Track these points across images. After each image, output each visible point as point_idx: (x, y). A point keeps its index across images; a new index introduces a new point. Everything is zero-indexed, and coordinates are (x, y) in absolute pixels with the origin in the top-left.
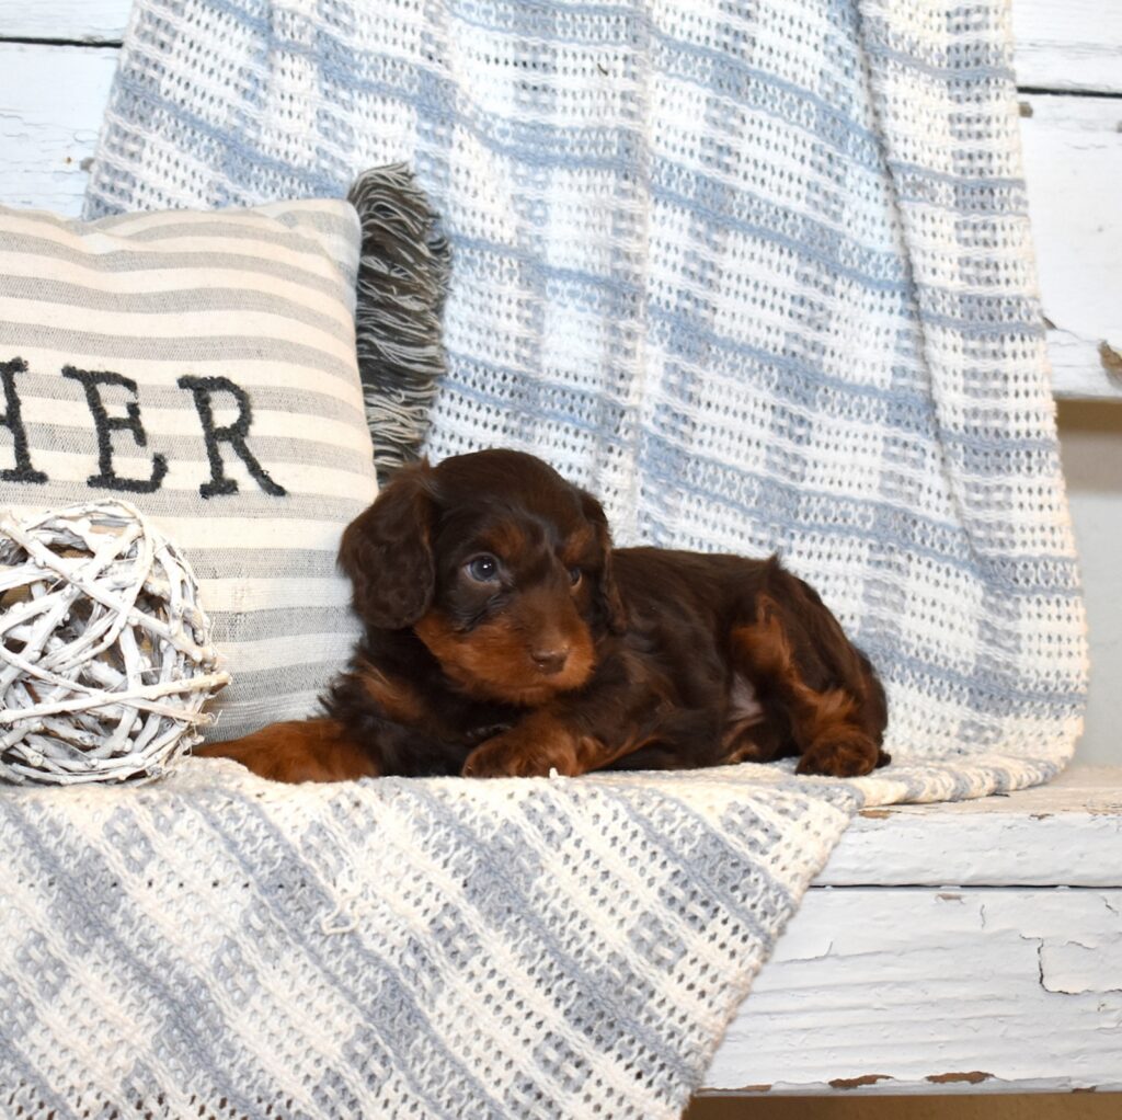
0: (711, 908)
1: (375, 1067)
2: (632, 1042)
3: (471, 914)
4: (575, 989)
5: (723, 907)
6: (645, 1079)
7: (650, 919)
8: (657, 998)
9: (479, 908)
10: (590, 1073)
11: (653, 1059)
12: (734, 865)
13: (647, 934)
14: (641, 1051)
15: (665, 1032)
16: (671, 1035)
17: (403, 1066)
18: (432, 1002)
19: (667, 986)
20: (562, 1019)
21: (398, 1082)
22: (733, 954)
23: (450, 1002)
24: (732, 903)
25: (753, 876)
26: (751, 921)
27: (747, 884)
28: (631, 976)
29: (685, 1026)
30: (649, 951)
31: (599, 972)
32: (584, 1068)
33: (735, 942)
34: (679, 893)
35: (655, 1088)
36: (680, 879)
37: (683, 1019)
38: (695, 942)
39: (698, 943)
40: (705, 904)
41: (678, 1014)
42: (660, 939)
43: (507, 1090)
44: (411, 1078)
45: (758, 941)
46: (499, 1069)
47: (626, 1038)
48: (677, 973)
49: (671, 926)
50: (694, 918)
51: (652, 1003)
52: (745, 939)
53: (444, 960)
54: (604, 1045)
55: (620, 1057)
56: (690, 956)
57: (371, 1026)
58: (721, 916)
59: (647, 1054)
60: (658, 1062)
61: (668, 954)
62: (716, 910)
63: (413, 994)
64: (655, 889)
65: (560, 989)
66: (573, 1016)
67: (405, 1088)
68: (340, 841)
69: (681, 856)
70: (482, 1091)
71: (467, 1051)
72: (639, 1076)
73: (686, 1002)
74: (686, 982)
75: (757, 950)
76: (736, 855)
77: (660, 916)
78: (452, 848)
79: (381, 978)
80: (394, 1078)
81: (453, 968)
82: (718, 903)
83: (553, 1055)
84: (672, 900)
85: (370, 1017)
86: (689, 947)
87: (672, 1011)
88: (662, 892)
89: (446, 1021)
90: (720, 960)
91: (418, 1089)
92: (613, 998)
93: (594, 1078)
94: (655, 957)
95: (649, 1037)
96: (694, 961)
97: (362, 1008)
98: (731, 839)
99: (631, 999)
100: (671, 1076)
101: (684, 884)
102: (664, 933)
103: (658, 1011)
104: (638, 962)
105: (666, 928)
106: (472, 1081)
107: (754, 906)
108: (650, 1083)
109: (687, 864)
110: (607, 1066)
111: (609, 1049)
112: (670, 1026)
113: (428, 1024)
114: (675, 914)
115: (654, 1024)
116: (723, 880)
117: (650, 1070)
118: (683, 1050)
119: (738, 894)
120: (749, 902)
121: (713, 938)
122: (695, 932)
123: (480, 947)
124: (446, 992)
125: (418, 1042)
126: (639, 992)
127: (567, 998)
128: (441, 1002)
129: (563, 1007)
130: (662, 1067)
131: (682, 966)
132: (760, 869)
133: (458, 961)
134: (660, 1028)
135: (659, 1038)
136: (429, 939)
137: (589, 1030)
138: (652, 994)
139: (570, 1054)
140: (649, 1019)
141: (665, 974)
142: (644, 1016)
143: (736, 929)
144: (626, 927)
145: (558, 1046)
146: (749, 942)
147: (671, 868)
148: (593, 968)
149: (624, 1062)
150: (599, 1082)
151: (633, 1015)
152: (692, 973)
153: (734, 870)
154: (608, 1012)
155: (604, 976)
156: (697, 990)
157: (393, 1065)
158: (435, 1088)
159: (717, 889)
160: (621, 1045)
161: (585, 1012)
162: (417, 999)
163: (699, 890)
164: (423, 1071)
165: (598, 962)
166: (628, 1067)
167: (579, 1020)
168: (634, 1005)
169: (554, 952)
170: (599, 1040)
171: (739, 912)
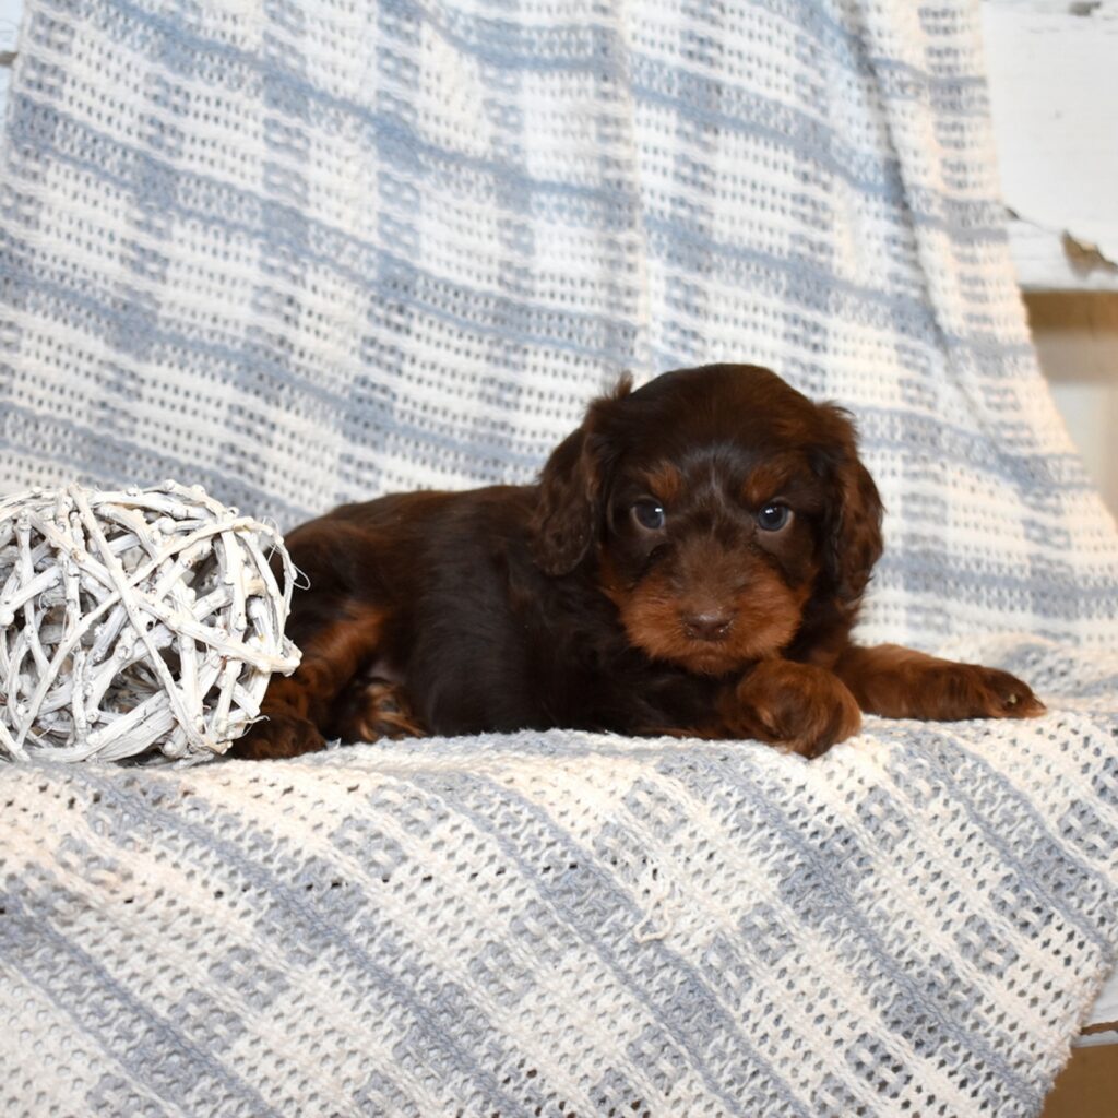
0: (1045, 914)
1: (665, 1065)
2: (956, 1048)
3: (785, 914)
4: (894, 990)
5: (1058, 913)
6: (970, 1088)
7: (978, 923)
8: (985, 1004)
9: (795, 906)
10: (909, 1078)
11: (979, 1066)
12: (1072, 872)
13: (974, 937)
14: (966, 1059)
15: (993, 1040)
16: (999, 1043)
17: (699, 1064)
18: (738, 1001)
19: (995, 991)
20: (879, 1021)
21: (692, 1081)
22: (1068, 961)
23: (759, 1000)
24: (1067, 908)
25: (1090, 883)
26: (1088, 926)
27: (1084, 890)
28: (956, 981)
29: (1015, 1034)
30: (976, 957)
31: (921, 974)
32: (902, 1073)
33: (1070, 949)
34: (1010, 897)
35: (981, 1098)
36: (1011, 884)
37: (1013, 1027)
38: (1026, 947)
39: (1029, 949)
40: (1038, 910)
41: (1007, 1022)
42: (987, 945)
43: (814, 1093)
44: (708, 1077)
45: (1096, 947)
46: (807, 1071)
47: (950, 1044)
48: (1007, 979)
49: (1000, 931)
50: (1026, 925)
51: (980, 1009)
52: (1081, 945)
53: (753, 957)
54: (925, 1050)
55: (942, 1064)
56: (1021, 963)
57: (663, 1026)
58: (1055, 922)
59: (973, 1061)
60: (985, 1070)
61: (998, 959)
62: (1050, 917)
63: (715, 994)
64: (985, 892)
65: (878, 989)
66: (891, 1018)
67: (699, 1087)
68: (643, 839)
69: (1016, 859)
70: (788, 1092)
71: (773, 1051)
72: (963, 1084)
73: (1017, 1009)
74: (1016, 989)
75: (1094, 958)
76: (1073, 862)
77: (990, 920)
78: (773, 849)
79: (679, 978)
80: (688, 1077)
81: (765, 965)
82: (1053, 909)
83: (867, 1057)
84: (1003, 904)
85: (662, 1017)
86: (1020, 953)
87: (1001, 1019)
88: (992, 896)
89: (752, 1020)
90: (1053, 967)
91: (715, 1088)
92: (936, 1001)
93: (913, 1084)
94: (982, 962)
95: (975, 1043)
96: (1025, 968)
97: (654, 1008)
98: (1069, 846)
99: (955, 1005)
100: (998, 1088)
101: (1016, 889)
102: (993, 939)
103: (986, 1017)
104: (964, 967)
105: (996, 934)
106: (777, 1081)
107: (1090, 913)
108: (975, 1094)
109: (1021, 868)
110: (926, 1072)
111: (929, 1055)
112: (999, 1033)
113: (732, 1023)
114: (1005, 919)
115: (981, 1031)
116: (1059, 886)
117: (976, 1079)
118: (1013, 1060)
119: (1074, 900)
120: (1086, 908)
121: (1046, 944)
122: (1028, 939)
123: (794, 946)
124: (755, 990)
125: (719, 1040)
126: (965, 998)
127: (886, 999)
128: (748, 1002)
129: (880, 1008)
130: (989, 1076)
131: (1012, 972)
132: (1098, 875)
133: (769, 958)
134: (988, 1035)
135: (986, 1045)
136: (739, 938)
137: (907, 1035)
138: (979, 1000)
139: (887, 1058)
140: (976, 1026)
141: (994, 978)
142: (970, 1021)
143: (1071, 936)
144: (953, 929)
145: (873, 1049)
146: (1086, 949)
147: (1004, 871)
148: (914, 970)
149: (948, 1068)
150: (919, 1090)
151: (958, 1020)
152: (1023, 980)
153: (1071, 877)
154: (931, 1016)
155: (926, 980)
156: (1029, 996)
157: (688, 1064)
158: (735, 1087)
159: (1050, 893)
160: (945, 1051)
161: (904, 1016)
162: (720, 999)
163: (1033, 896)
164: (722, 1070)
165: (920, 964)
166: (951, 1074)
167: (896, 1023)
168: (960, 1010)
169: (875, 951)
170: (919, 1044)
171: (1076, 917)
